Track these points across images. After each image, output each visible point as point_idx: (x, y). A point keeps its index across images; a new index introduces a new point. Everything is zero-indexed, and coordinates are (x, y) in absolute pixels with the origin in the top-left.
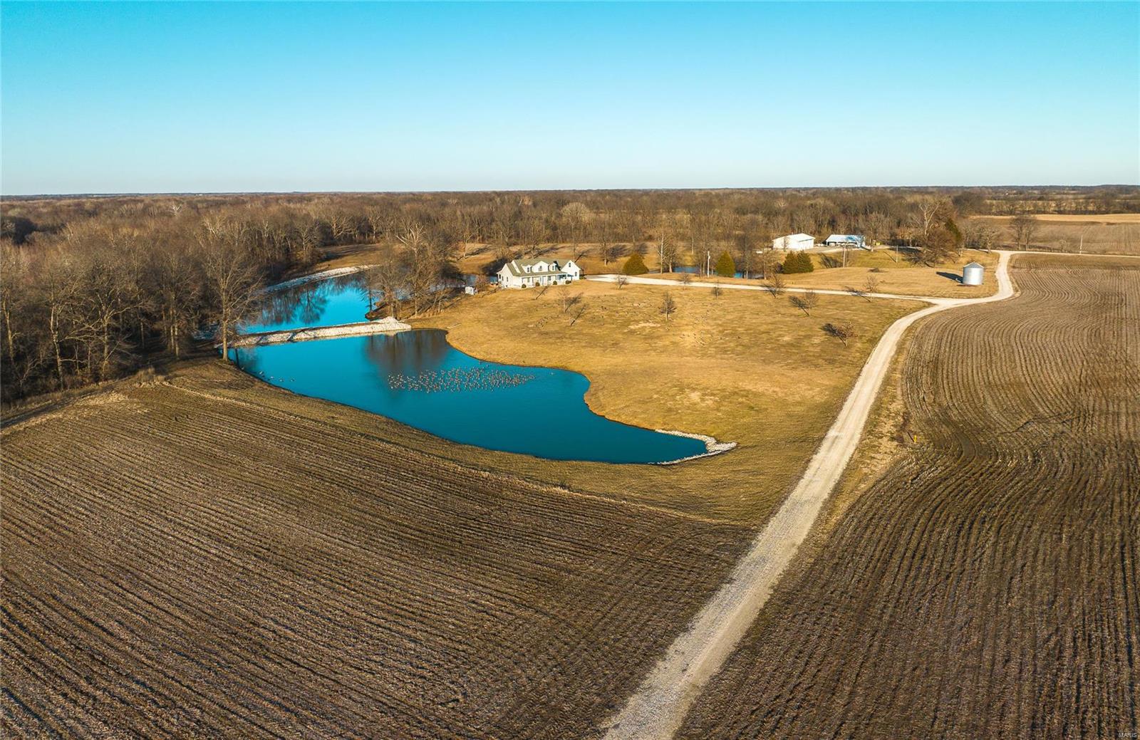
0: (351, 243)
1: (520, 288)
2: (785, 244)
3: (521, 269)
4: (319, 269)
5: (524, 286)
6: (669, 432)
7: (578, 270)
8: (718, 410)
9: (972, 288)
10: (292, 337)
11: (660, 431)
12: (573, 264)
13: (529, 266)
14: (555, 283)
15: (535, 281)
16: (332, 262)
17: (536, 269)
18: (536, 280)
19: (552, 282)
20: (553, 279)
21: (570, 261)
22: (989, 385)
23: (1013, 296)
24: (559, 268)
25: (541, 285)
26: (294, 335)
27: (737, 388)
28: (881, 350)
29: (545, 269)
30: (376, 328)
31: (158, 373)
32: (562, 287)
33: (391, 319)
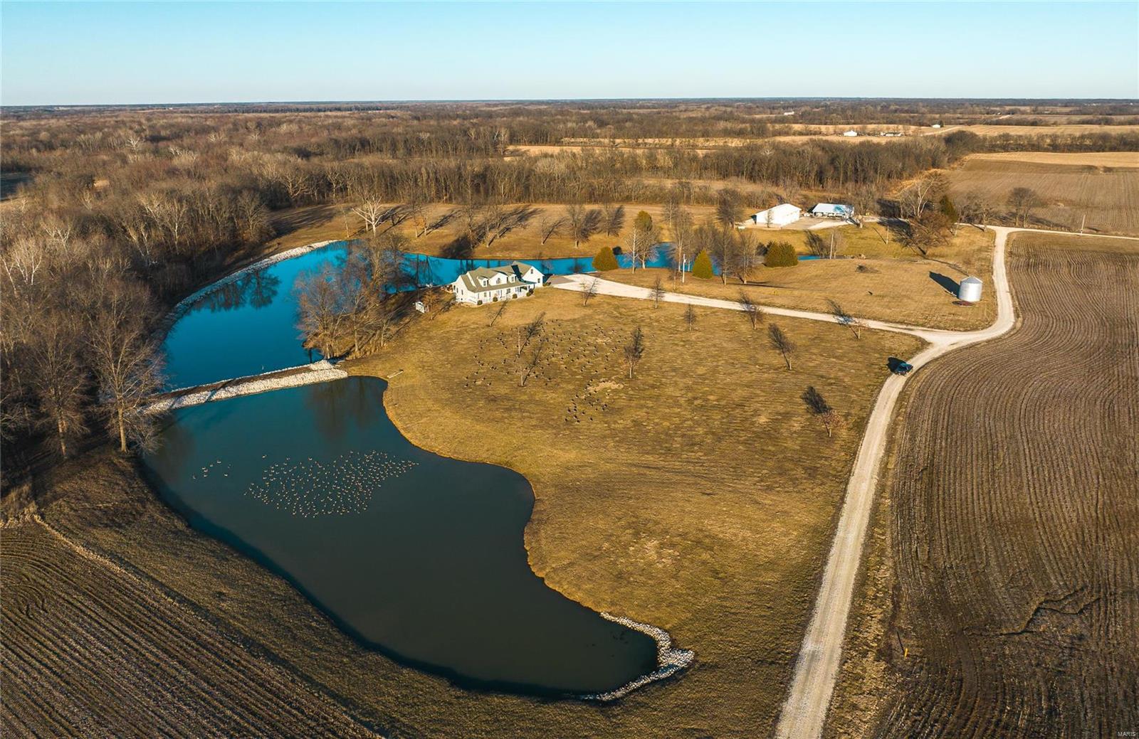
0: (308, 205)
1: (475, 305)
2: (769, 218)
3: (477, 282)
4: (267, 251)
5: (480, 302)
6: (616, 619)
7: (541, 276)
8: (676, 577)
9: (969, 310)
10: (210, 397)
11: (607, 616)
12: (535, 270)
13: (486, 280)
14: (515, 296)
15: (493, 296)
16: (284, 237)
17: (493, 282)
18: (493, 293)
19: (511, 295)
20: (513, 290)
21: (533, 268)
22: (993, 523)
23: (1014, 328)
24: (519, 276)
25: (499, 300)
26: (212, 395)
27: (701, 530)
28: (869, 443)
29: (504, 281)
30: (308, 378)
31: (35, 494)
32: (522, 301)
33: (324, 364)
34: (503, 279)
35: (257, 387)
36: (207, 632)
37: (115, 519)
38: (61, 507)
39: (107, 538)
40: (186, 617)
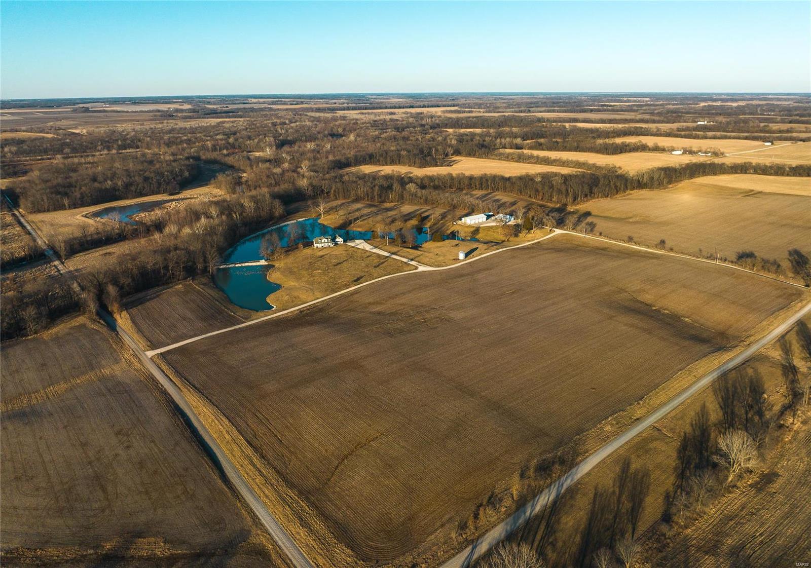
5: (317, 247)
14: (329, 246)
18: (323, 244)
20: (329, 244)
25: (324, 247)
30: (258, 264)
31: (192, 279)
32: (332, 247)
33: (263, 261)
34: (326, 240)
35: (246, 264)
36: (211, 298)
37: (204, 284)
38: (196, 282)
39: (201, 286)
40: (209, 296)
